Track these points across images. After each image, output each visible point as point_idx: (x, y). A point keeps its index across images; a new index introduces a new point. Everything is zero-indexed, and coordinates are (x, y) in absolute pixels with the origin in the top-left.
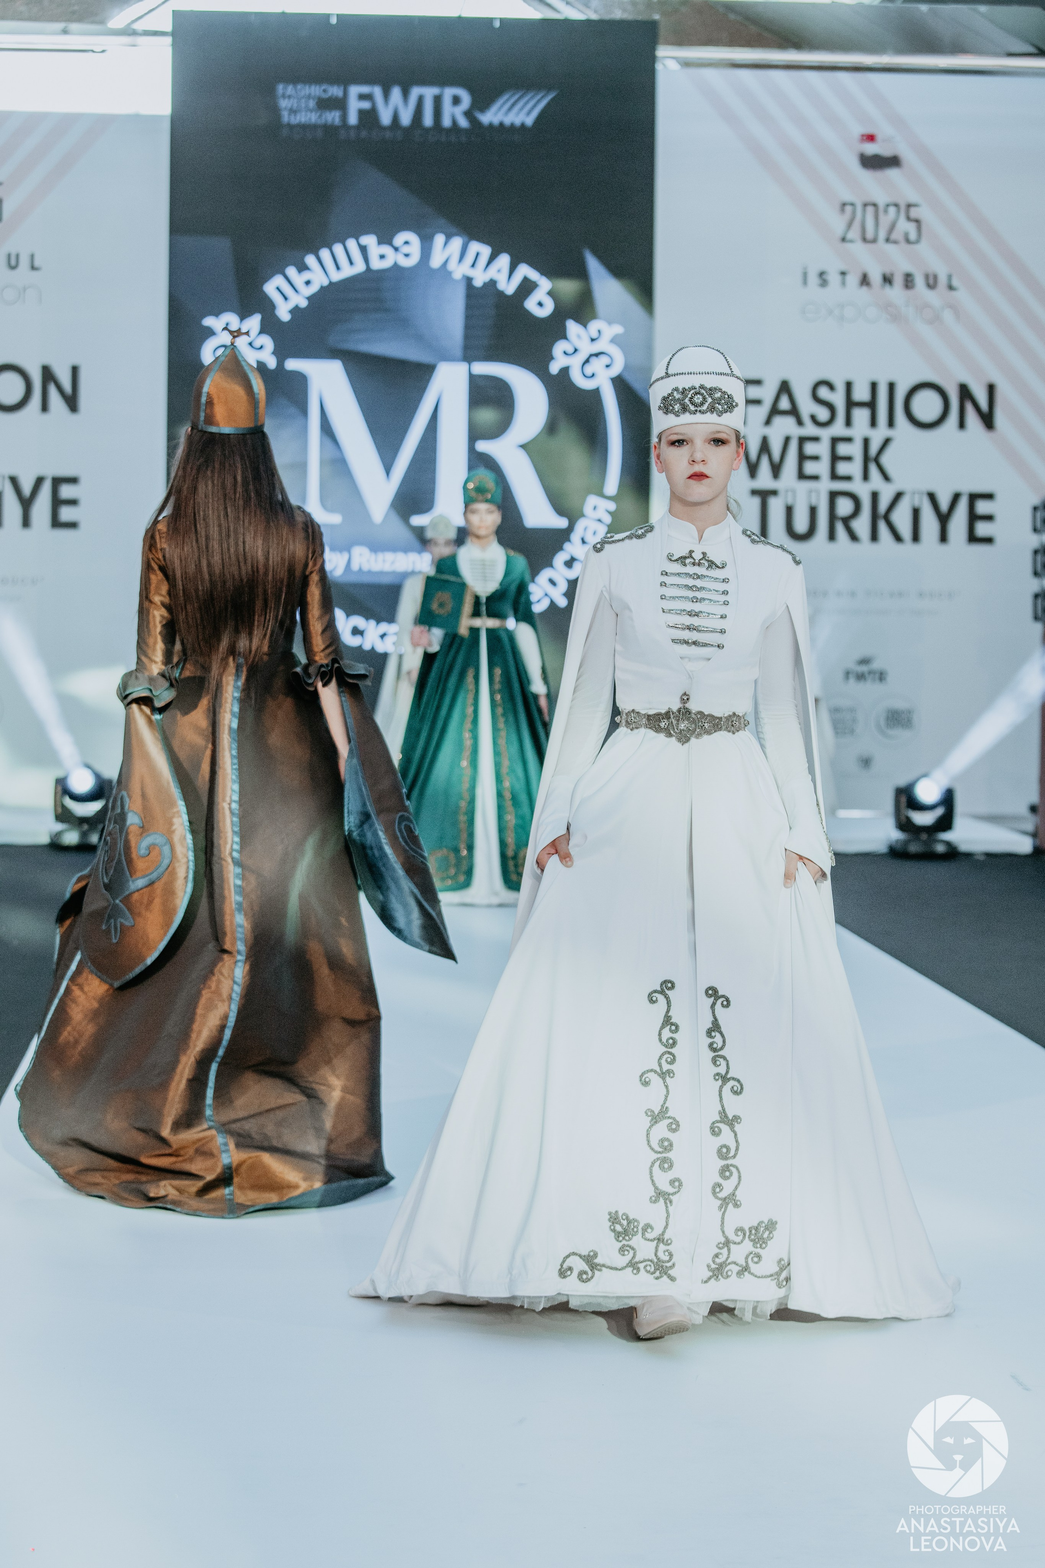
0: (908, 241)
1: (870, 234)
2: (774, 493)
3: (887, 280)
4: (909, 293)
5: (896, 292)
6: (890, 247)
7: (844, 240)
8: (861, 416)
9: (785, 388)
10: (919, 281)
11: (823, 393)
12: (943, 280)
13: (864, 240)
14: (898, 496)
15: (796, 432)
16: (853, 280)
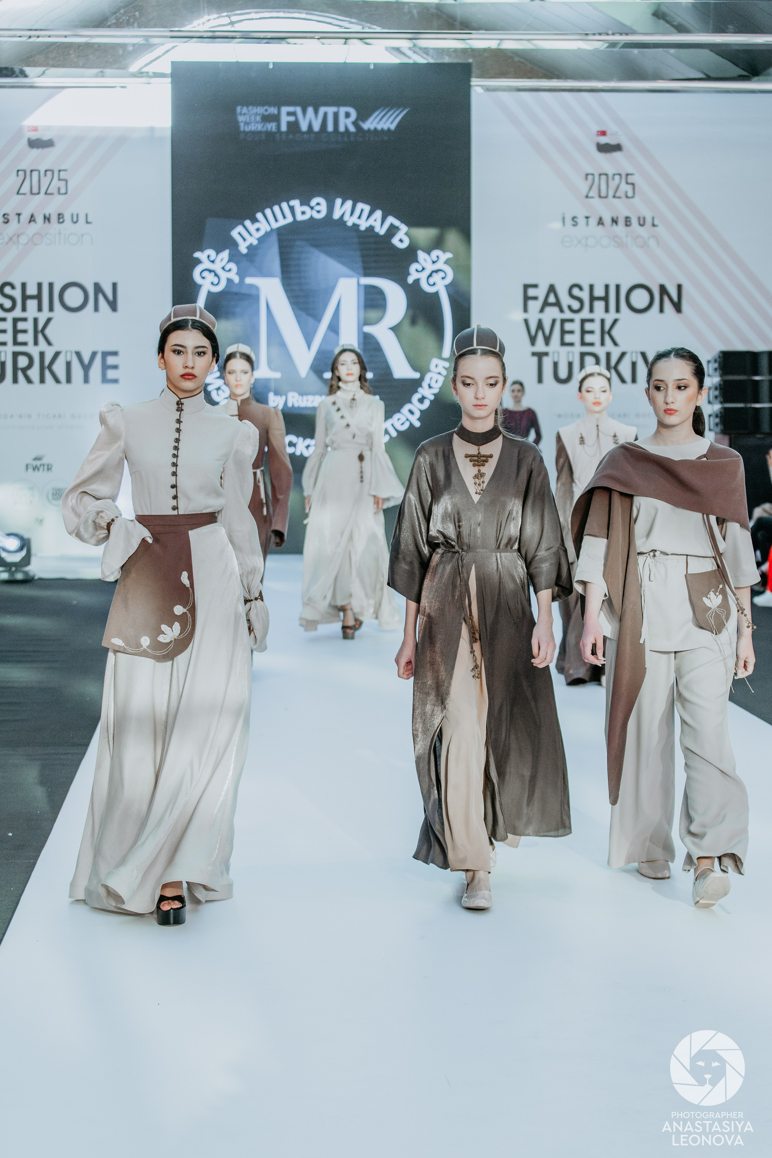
0: (627, 197)
1: (603, 194)
2: (546, 354)
3: (615, 221)
4: (628, 228)
5: (620, 229)
6: (616, 201)
7: (587, 197)
8: (599, 306)
9: (552, 289)
10: (634, 221)
11: (576, 292)
12: (649, 221)
13: (600, 197)
14: (623, 354)
15: (559, 316)
16: (593, 221)
